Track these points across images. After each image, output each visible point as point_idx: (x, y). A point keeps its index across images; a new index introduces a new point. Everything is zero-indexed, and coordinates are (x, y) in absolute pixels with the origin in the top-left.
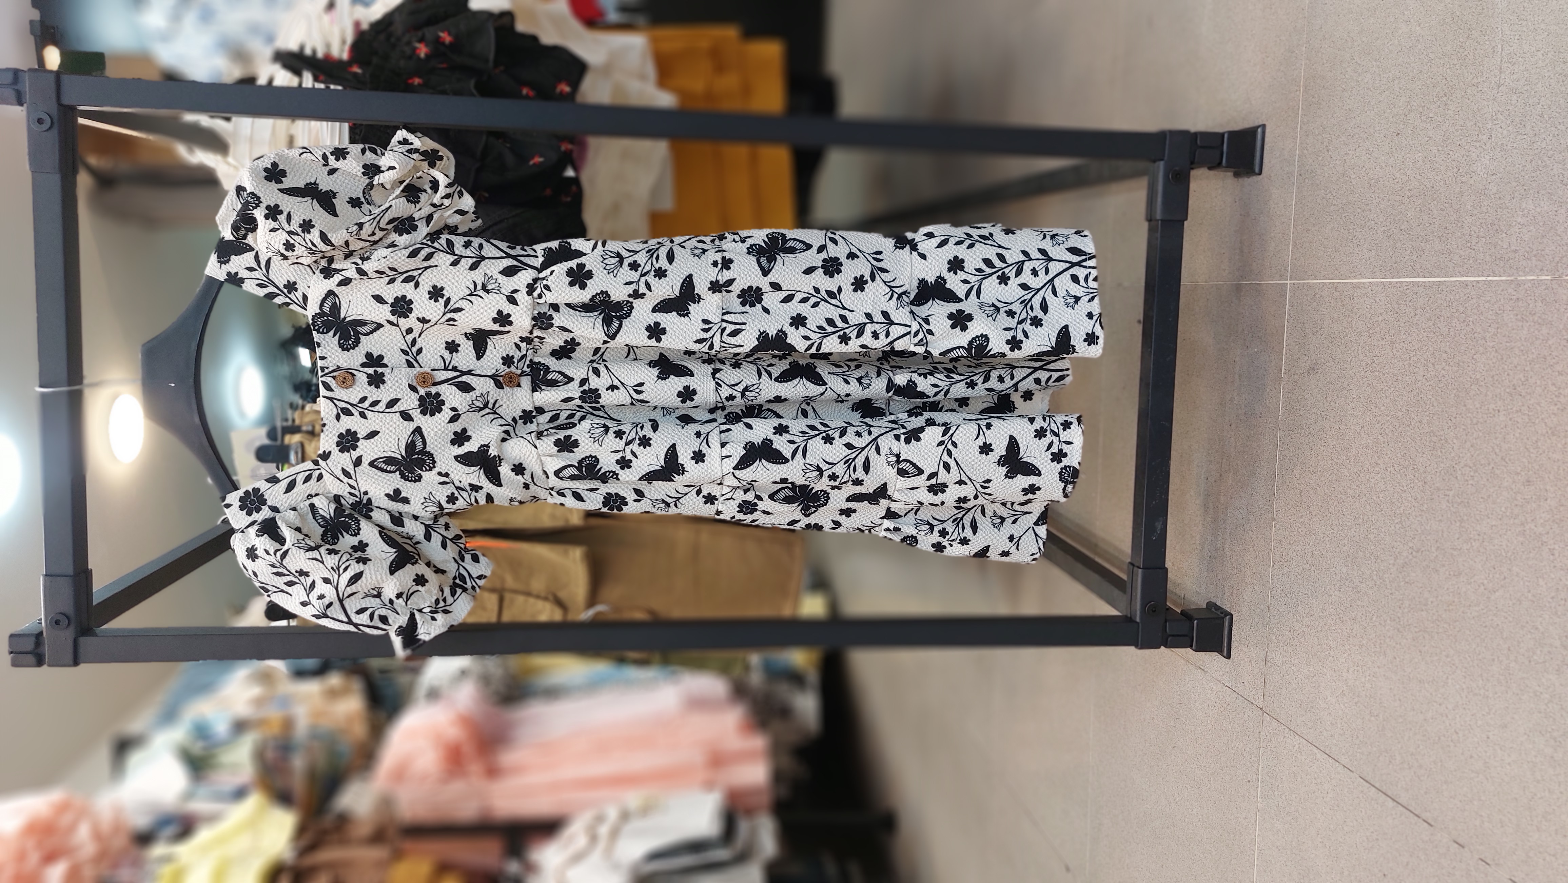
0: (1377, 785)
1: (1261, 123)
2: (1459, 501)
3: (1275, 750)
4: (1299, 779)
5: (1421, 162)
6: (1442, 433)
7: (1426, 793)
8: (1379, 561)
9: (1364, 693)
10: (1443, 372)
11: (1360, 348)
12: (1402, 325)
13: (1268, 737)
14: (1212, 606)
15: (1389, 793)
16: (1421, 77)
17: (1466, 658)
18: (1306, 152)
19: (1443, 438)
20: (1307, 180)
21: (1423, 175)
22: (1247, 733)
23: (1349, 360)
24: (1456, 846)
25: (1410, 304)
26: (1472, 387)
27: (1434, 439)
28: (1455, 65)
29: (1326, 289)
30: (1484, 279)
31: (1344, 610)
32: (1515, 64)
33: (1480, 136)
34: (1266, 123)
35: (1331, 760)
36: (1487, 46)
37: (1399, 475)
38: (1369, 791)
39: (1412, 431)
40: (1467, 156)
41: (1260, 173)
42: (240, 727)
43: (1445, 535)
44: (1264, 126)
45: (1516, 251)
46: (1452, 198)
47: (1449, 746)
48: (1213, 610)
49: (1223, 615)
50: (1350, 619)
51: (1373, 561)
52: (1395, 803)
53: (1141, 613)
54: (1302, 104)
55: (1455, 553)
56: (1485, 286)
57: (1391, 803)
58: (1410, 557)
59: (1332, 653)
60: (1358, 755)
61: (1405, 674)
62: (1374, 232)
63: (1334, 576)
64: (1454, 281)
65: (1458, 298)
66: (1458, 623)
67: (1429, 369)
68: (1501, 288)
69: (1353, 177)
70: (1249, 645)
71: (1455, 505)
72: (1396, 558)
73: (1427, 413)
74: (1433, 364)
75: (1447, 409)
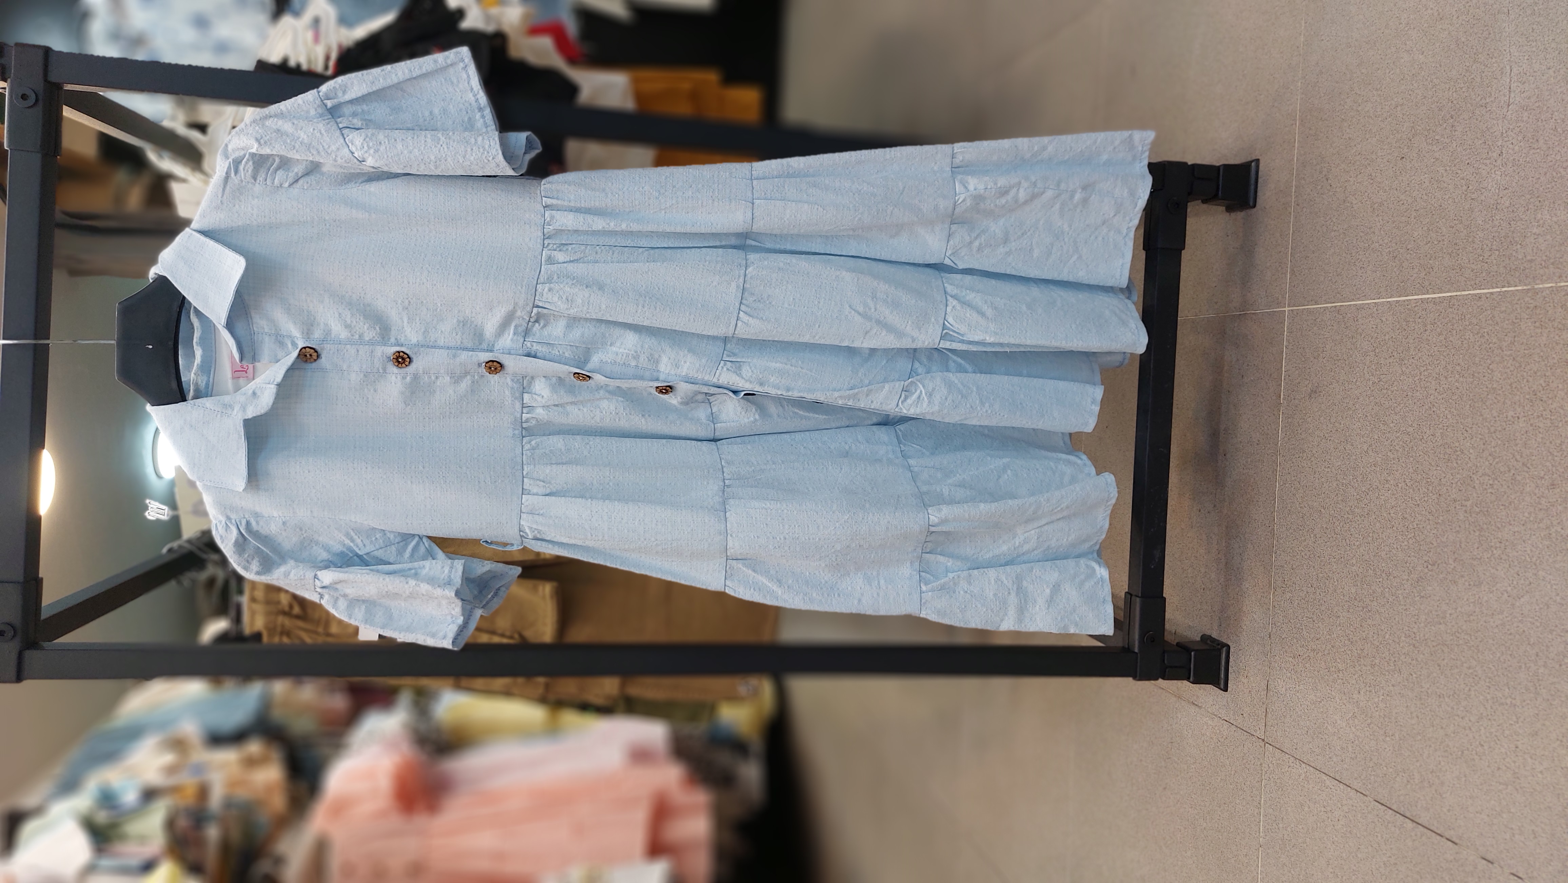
0: (1394, 807)
1: (1254, 158)
2: (1478, 510)
3: (1278, 781)
4: (1306, 809)
5: (1427, 183)
6: (1457, 444)
7: (1449, 811)
8: (1391, 578)
9: (1377, 713)
10: (1457, 384)
11: (1366, 367)
12: (1411, 341)
13: (1272, 769)
14: (1206, 638)
15: (1408, 815)
16: (1426, 102)
17: (1490, 668)
18: (1303, 182)
19: (1458, 449)
20: (1305, 210)
21: (1430, 195)
22: (1248, 767)
23: (1354, 381)
24: (1484, 862)
25: (1420, 320)
26: (1489, 397)
27: (1449, 451)
28: (1462, 88)
29: (1328, 313)
30: (1498, 290)
31: (1354, 630)
32: (1525, 82)
33: (1490, 153)
34: (1260, 158)
35: (1342, 786)
36: (1494, 69)
37: (1411, 491)
38: (1386, 814)
39: (1424, 445)
40: (1477, 174)
41: (1254, 206)
42: (150, 795)
43: (1463, 546)
44: (1258, 161)
45: (1531, 261)
46: (1462, 215)
47: (1473, 759)
48: (1209, 642)
49: (1219, 647)
50: (1360, 639)
51: (1385, 579)
52: (1415, 824)
53: (1139, 642)
54: (1299, 136)
55: (1475, 563)
56: (1500, 297)
57: (1410, 825)
58: (1426, 570)
59: (1341, 675)
60: (1373, 777)
61: (1423, 690)
62: (1379, 254)
63: (1342, 597)
64: (1467, 295)
65: (1471, 310)
66: (1479, 633)
67: (1442, 383)
68: (1517, 298)
69: (1354, 202)
70: (1249, 675)
71: (1474, 515)
72: (1410, 573)
73: (1441, 426)
74: (1446, 378)
75: (1463, 421)
